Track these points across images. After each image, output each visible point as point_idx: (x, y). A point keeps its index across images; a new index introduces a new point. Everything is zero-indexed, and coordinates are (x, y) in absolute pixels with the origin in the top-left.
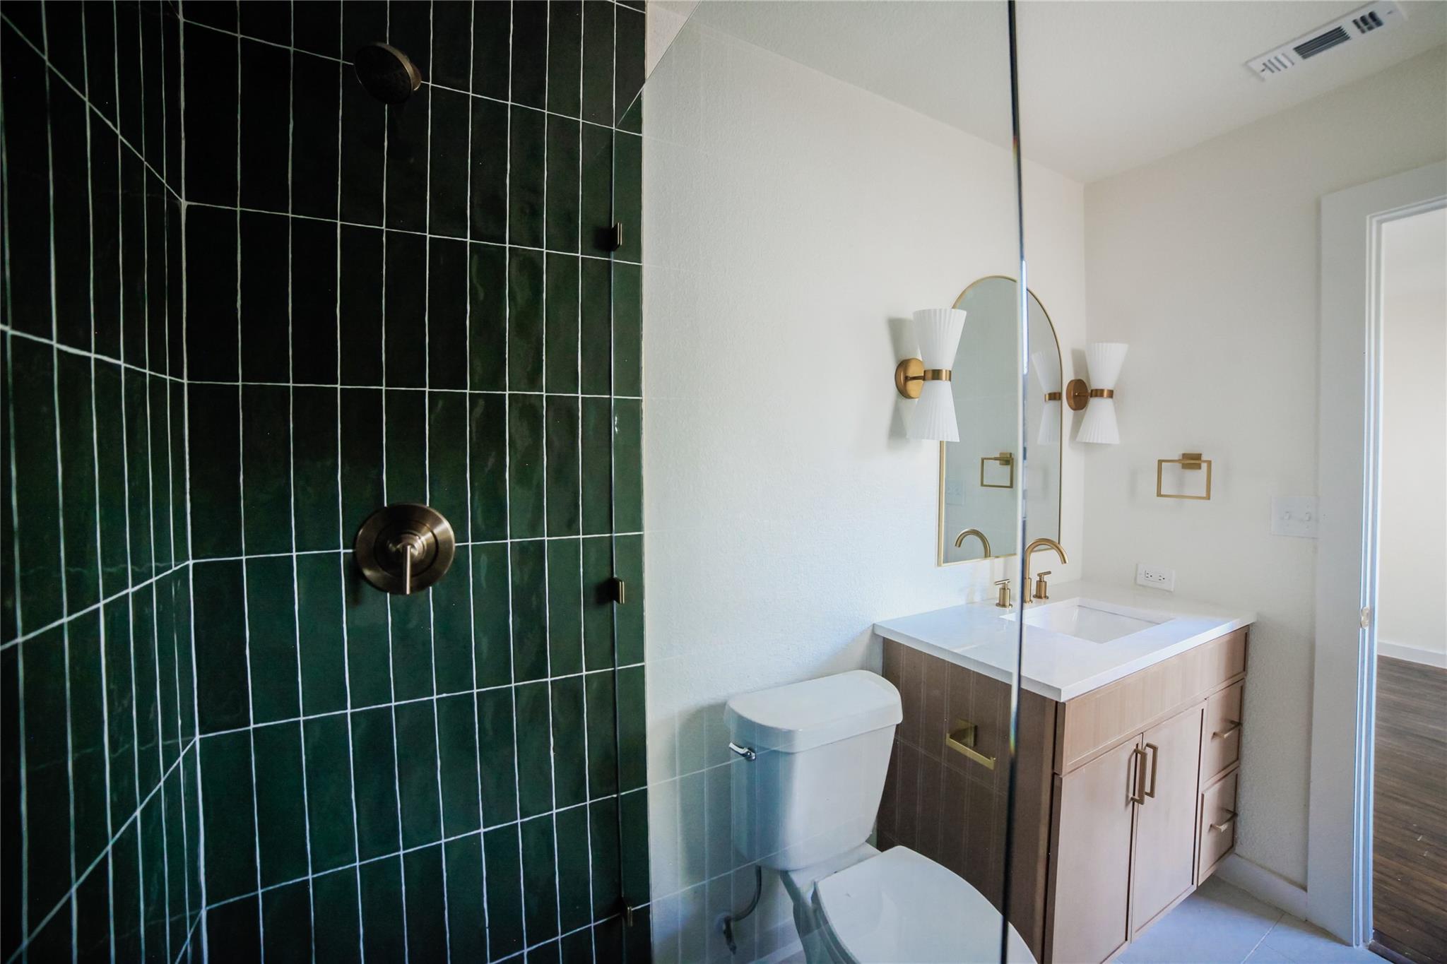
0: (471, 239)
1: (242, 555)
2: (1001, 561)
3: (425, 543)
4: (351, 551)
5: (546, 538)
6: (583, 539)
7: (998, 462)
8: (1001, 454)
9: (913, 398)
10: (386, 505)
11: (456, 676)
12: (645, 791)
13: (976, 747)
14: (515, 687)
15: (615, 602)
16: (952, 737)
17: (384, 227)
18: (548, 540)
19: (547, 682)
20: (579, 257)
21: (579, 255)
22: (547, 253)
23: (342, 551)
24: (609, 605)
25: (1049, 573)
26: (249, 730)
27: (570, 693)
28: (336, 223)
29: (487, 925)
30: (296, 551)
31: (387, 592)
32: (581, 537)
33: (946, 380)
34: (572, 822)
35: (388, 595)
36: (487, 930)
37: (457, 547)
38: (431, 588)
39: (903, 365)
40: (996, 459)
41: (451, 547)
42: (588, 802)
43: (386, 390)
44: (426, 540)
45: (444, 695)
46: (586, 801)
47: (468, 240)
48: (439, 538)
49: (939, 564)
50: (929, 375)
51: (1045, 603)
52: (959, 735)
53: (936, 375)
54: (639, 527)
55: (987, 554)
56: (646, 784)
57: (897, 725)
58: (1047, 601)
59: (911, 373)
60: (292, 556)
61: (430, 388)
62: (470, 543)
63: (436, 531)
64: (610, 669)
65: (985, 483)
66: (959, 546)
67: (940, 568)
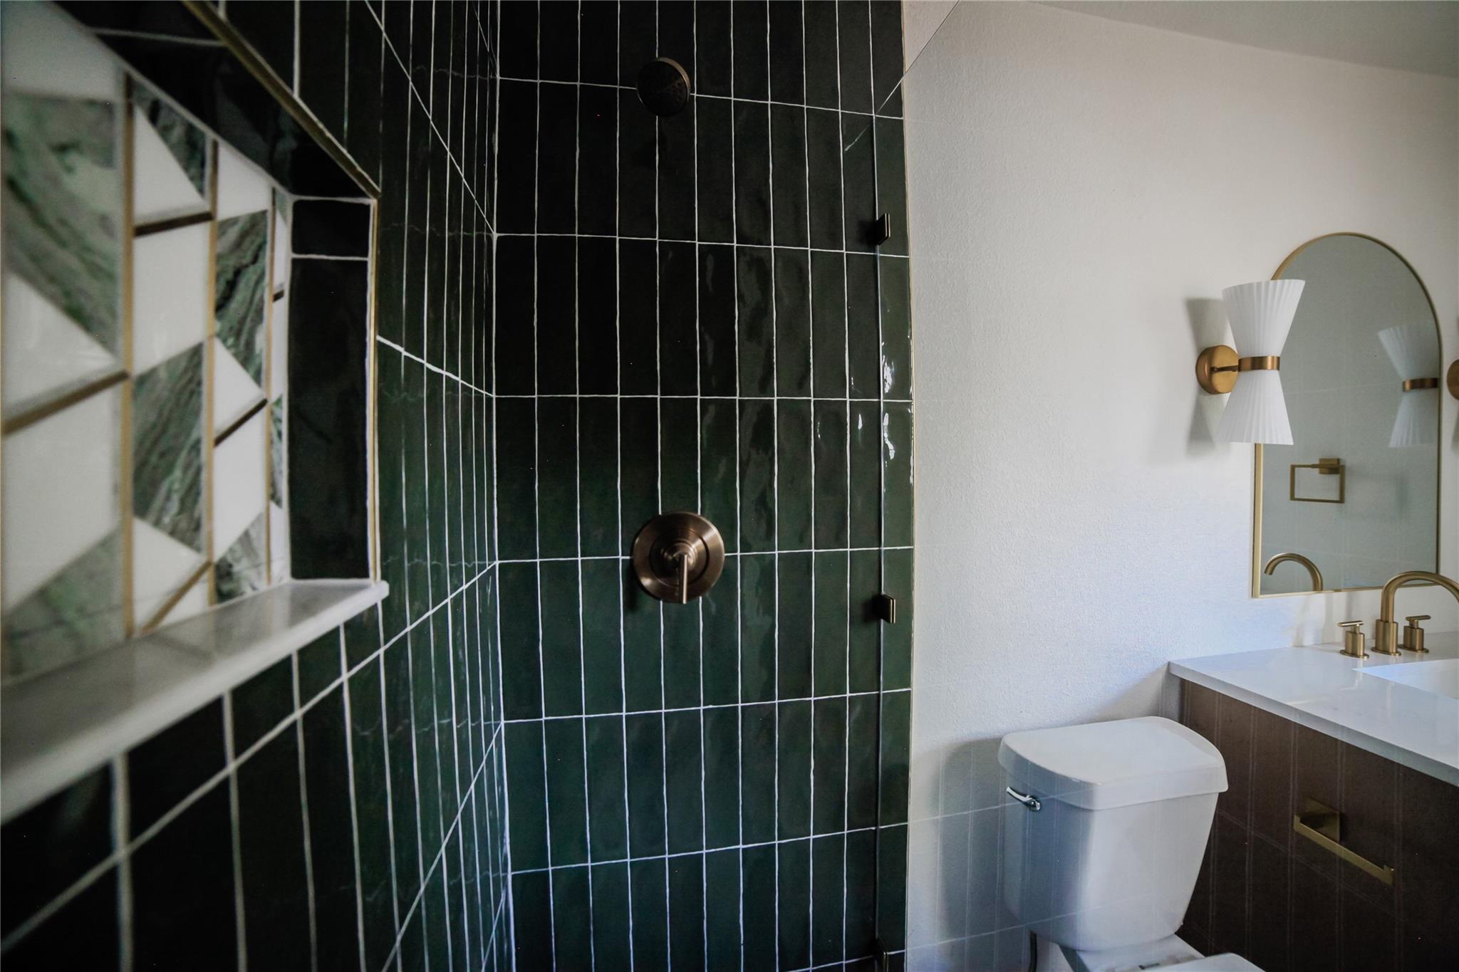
0: (737, 243)
1: (536, 558)
2: (1342, 596)
3: (696, 551)
4: (628, 558)
5: (813, 551)
6: (850, 552)
7: (1317, 470)
8: (1321, 460)
9: (1219, 393)
10: (660, 513)
11: (722, 689)
12: (905, 828)
13: (1344, 839)
14: (779, 703)
15: (882, 621)
16: (1303, 821)
17: (657, 239)
18: (815, 553)
19: (811, 701)
20: (843, 253)
21: (844, 251)
22: (811, 251)
23: (621, 557)
24: (875, 624)
25: (1427, 617)
26: (541, 721)
27: (832, 713)
28: (615, 238)
29: (742, 942)
30: (581, 556)
31: (659, 600)
32: (849, 550)
33: (1272, 368)
34: (828, 850)
35: (661, 602)
36: (742, 947)
37: (726, 557)
38: (701, 598)
39: (1206, 355)
40: (1313, 466)
41: (721, 557)
42: (846, 832)
43: (661, 399)
44: (697, 548)
45: (711, 706)
46: (844, 830)
47: (735, 244)
48: (709, 546)
49: (1253, 595)
50: (1248, 364)
51: (1422, 659)
52: (1313, 820)
53: (1258, 363)
54: (909, 541)
55: (1317, 586)
56: (906, 821)
57: (1221, 795)
58: (1425, 655)
59: (1219, 361)
60: (577, 560)
61: (701, 396)
62: (739, 554)
63: (706, 538)
64: (875, 693)
65: (1296, 497)
66: (1271, 574)
67: (1255, 600)
